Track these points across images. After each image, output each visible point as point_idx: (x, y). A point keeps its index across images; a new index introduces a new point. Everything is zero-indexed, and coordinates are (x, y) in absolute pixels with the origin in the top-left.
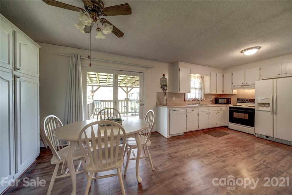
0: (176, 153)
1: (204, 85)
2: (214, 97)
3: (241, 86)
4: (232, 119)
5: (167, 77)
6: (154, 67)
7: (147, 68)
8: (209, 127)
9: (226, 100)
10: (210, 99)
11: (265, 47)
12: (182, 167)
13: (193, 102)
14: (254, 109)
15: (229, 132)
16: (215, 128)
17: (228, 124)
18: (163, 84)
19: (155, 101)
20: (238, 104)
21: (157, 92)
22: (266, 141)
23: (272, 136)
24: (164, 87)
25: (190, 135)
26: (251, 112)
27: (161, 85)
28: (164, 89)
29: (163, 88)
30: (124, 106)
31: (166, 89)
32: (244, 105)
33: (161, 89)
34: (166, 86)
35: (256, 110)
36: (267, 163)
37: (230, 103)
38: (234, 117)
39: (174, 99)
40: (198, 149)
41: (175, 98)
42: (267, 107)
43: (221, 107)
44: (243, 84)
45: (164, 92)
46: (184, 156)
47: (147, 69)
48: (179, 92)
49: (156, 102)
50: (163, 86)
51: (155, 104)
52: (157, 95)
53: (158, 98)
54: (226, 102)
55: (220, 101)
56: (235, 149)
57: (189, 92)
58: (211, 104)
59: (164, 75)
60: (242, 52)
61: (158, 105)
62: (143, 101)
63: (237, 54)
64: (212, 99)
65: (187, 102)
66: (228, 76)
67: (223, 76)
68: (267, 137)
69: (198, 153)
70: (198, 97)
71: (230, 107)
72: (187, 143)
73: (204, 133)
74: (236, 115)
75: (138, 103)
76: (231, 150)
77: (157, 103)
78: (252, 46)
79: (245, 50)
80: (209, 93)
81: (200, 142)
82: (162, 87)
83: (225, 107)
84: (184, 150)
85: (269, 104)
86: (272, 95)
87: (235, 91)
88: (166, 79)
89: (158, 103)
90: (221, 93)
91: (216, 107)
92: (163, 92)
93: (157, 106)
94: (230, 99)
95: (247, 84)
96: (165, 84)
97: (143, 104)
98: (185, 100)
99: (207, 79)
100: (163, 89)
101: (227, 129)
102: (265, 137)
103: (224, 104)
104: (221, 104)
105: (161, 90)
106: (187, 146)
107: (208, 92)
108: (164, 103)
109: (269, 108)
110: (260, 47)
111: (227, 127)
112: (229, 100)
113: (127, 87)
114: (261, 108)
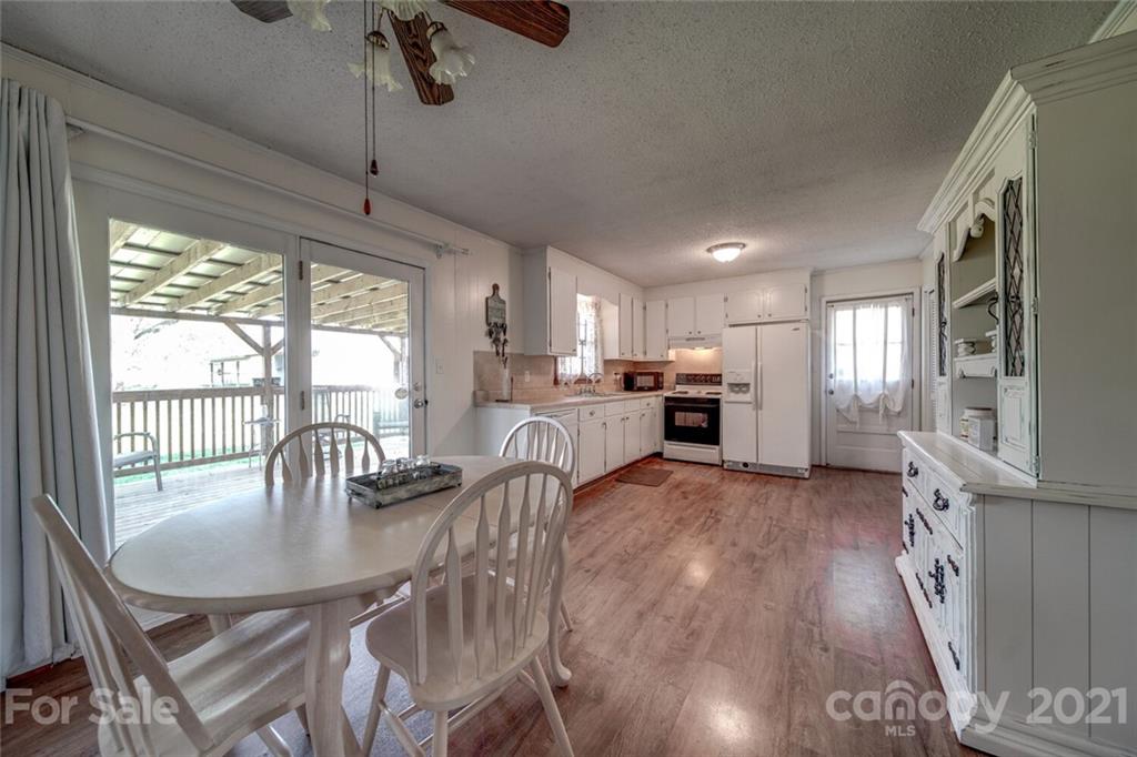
0: (591, 555)
1: (602, 333)
2: (621, 370)
3: (688, 340)
4: (673, 432)
5: (503, 294)
6: (465, 252)
7: (438, 249)
8: (628, 461)
9: (652, 378)
10: (614, 376)
11: (754, 246)
12: (638, 590)
13: (578, 387)
14: (717, 401)
15: (667, 467)
16: (637, 461)
17: (662, 447)
18: (493, 320)
19: (468, 385)
20: (679, 388)
21: (475, 353)
22: (747, 476)
23: (755, 461)
24: (498, 333)
25: (588, 494)
26: (712, 408)
27: (489, 324)
28: (496, 341)
29: (494, 336)
30: (248, 418)
31: (505, 341)
32: (694, 391)
33: (488, 341)
34: (503, 328)
35: (727, 402)
36: (778, 520)
37: (662, 388)
38: (677, 424)
39: (528, 378)
40: (636, 528)
41: (531, 374)
42: (745, 392)
43: (647, 400)
44: (691, 336)
45: (498, 353)
46: (618, 557)
47: (439, 256)
48: (549, 353)
49: (472, 389)
50: (496, 331)
51: (468, 399)
52: (476, 364)
53: (478, 376)
54: (652, 385)
55: (640, 381)
56: (710, 506)
57: (573, 353)
58: (618, 390)
59: (496, 287)
60: (709, 250)
61: (479, 400)
62: (425, 387)
63: (698, 253)
64: (618, 377)
65: (562, 388)
66: (656, 308)
67: (645, 308)
68: (746, 465)
69: (645, 539)
70: (589, 370)
71: (667, 399)
72: (600, 518)
73: (617, 480)
74: (681, 419)
75: (404, 397)
76: (704, 511)
77: (474, 393)
78: (734, 240)
79: (717, 247)
80: (617, 357)
81: (629, 507)
82: (490, 333)
83: (654, 398)
84: (607, 541)
85: (747, 385)
86: (753, 364)
87: (672, 355)
88: (504, 302)
89: (480, 394)
90: (640, 358)
91: (638, 401)
92: (494, 350)
93: (476, 404)
94: (662, 374)
95: (699, 336)
96: (500, 321)
97: (426, 402)
98: (556, 382)
99: (611, 312)
100: (494, 342)
101: (659, 460)
102: (741, 467)
103: (650, 389)
104: (641, 389)
105: (486, 345)
106: (606, 528)
107: (614, 354)
108: (501, 394)
109: (748, 395)
110: (744, 246)
111: (659, 455)
112: (660, 379)
113: (267, 324)
114: (734, 397)
